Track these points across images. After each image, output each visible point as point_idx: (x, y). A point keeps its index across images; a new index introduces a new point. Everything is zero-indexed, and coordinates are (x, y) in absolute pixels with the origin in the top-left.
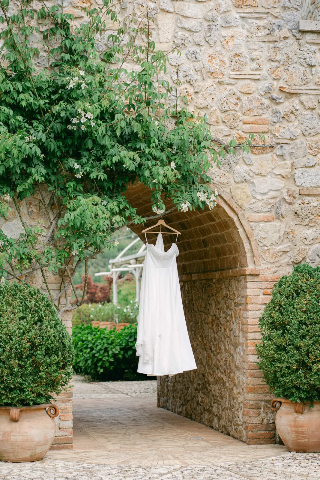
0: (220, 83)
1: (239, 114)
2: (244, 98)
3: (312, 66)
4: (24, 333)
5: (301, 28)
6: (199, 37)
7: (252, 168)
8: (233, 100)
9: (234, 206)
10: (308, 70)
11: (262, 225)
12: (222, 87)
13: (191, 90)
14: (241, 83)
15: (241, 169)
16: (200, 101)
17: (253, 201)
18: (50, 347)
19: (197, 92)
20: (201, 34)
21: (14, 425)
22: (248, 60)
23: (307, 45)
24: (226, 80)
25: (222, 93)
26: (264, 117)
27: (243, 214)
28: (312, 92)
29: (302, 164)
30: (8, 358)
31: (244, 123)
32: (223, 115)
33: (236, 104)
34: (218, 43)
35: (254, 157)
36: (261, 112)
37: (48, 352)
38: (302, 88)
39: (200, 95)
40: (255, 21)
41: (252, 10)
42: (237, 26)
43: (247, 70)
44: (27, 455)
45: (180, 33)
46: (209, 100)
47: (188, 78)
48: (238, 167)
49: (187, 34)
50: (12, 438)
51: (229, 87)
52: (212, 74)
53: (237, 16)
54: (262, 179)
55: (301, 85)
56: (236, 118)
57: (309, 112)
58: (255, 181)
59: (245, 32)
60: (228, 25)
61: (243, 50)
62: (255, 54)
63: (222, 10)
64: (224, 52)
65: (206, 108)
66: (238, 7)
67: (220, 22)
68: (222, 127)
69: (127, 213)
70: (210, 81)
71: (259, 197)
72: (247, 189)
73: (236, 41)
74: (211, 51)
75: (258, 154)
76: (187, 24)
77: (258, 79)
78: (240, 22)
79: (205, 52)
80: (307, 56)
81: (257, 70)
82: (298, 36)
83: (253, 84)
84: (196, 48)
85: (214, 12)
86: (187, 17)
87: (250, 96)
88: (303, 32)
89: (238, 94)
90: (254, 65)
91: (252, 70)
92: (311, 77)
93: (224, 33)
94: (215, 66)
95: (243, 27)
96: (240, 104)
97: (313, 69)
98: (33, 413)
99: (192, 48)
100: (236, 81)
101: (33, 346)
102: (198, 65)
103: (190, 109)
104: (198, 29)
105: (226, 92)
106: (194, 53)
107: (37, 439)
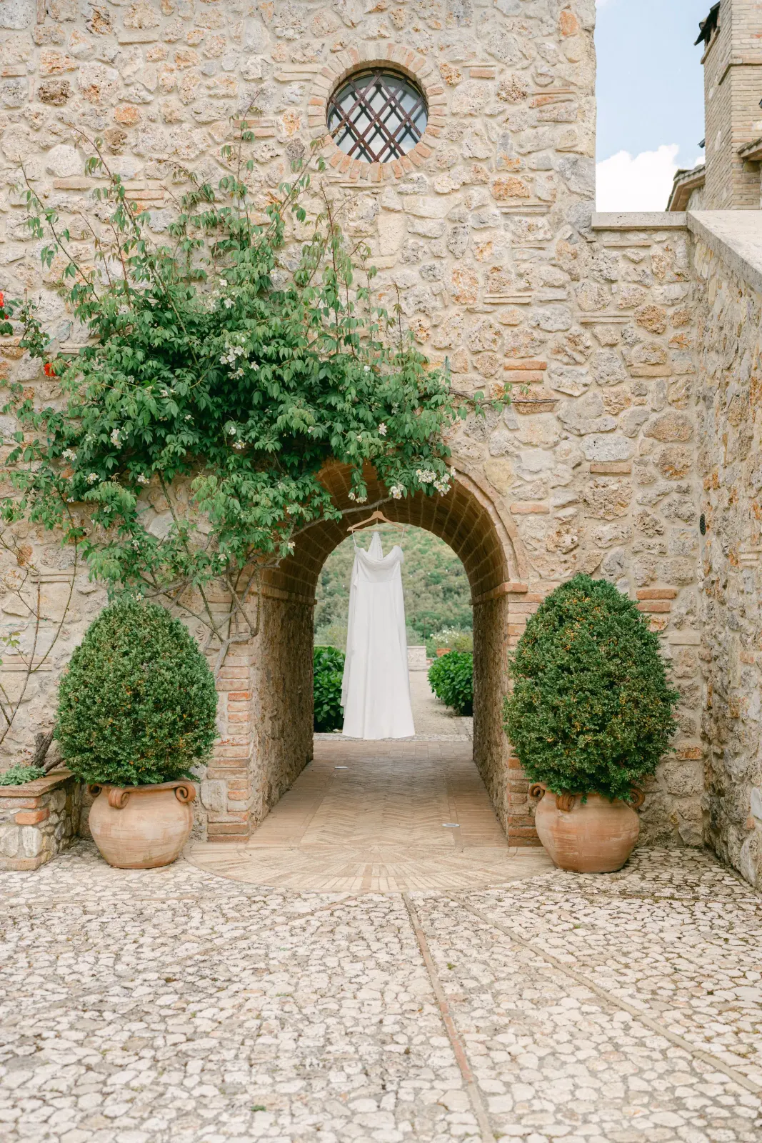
0: (471, 311)
1: (499, 356)
2: (507, 332)
3: (612, 282)
4: (123, 676)
5: (595, 224)
6: (440, 246)
7: (517, 434)
8: (489, 335)
9: (488, 491)
10: (606, 288)
11: (531, 518)
12: (473, 317)
13: (426, 323)
14: (502, 309)
15: (500, 436)
16: (440, 338)
17: (519, 483)
18: (162, 698)
19: (435, 326)
20: (443, 241)
21: (117, 813)
22: (513, 276)
23: (604, 250)
24: (480, 306)
25: (473, 324)
26: (536, 359)
27: (501, 503)
28: (611, 320)
29: (594, 428)
30: (98, 714)
31: (507, 369)
32: (474, 358)
33: (494, 341)
34: (468, 253)
35: (521, 420)
36: (532, 352)
37: (158, 707)
38: (597, 314)
39: (439, 330)
40: (525, 219)
41: (519, 202)
42: (497, 227)
43: (511, 291)
44: (139, 858)
45: (411, 241)
46: (453, 336)
47: (421, 306)
48: (496, 433)
49: (421, 242)
50: (113, 834)
51: (484, 317)
52: (457, 298)
53: (497, 212)
54: (532, 451)
55: (594, 311)
56: (493, 361)
57: (607, 350)
58: (522, 454)
59: (509, 236)
60: (483, 226)
61: (506, 262)
62: (524, 267)
63: (474, 204)
64: (476, 265)
65: (448, 348)
66: (498, 198)
67: (471, 222)
68: (472, 375)
69: (317, 501)
70: (454, 310)
71: (528, 478)
72: (510, 465)
73: (495, 249)
74: (457, 265)
75: (527, 414)
76: (421, 227)
77: (528, 304)
78: (502, 221)
79: (447, 267)
80: (604, 266)
81: (527, 289)
82: (591, 237)
83: (520, 311)
84: (436, 263)
85: (463, 209)
86: (422, 217)
87: (515, 329)
88: (598, 231)
89: (497, 326)
90: (522, 284)
91: (519, 290)
92: (610, 298)
93: (478, 237)
94: (462, 287)
95: (506, 228)
96: (500, 342)
97: (614, 286)
98: (148, 796)
99: (428, 262)
100: (495, 308)
101: (136, 696)
102: (436, 287)
103: (426, 351)
104: (438, 233)
105: (480, 324)
106: (432, 268)
107: (150, 837)
